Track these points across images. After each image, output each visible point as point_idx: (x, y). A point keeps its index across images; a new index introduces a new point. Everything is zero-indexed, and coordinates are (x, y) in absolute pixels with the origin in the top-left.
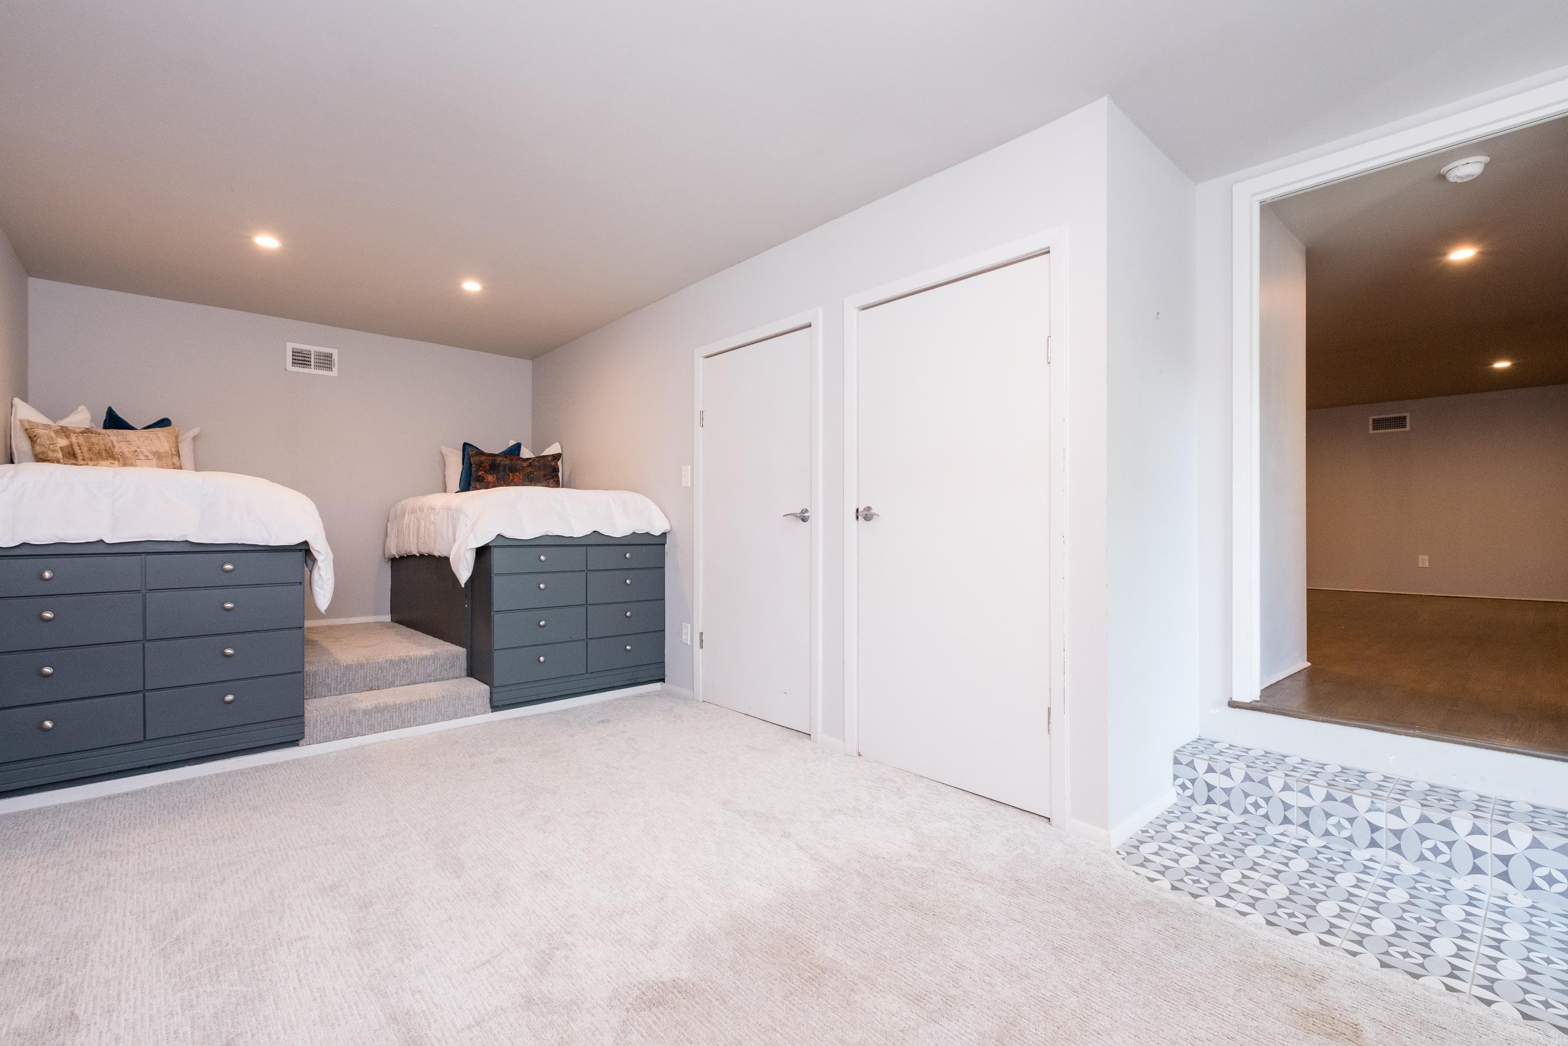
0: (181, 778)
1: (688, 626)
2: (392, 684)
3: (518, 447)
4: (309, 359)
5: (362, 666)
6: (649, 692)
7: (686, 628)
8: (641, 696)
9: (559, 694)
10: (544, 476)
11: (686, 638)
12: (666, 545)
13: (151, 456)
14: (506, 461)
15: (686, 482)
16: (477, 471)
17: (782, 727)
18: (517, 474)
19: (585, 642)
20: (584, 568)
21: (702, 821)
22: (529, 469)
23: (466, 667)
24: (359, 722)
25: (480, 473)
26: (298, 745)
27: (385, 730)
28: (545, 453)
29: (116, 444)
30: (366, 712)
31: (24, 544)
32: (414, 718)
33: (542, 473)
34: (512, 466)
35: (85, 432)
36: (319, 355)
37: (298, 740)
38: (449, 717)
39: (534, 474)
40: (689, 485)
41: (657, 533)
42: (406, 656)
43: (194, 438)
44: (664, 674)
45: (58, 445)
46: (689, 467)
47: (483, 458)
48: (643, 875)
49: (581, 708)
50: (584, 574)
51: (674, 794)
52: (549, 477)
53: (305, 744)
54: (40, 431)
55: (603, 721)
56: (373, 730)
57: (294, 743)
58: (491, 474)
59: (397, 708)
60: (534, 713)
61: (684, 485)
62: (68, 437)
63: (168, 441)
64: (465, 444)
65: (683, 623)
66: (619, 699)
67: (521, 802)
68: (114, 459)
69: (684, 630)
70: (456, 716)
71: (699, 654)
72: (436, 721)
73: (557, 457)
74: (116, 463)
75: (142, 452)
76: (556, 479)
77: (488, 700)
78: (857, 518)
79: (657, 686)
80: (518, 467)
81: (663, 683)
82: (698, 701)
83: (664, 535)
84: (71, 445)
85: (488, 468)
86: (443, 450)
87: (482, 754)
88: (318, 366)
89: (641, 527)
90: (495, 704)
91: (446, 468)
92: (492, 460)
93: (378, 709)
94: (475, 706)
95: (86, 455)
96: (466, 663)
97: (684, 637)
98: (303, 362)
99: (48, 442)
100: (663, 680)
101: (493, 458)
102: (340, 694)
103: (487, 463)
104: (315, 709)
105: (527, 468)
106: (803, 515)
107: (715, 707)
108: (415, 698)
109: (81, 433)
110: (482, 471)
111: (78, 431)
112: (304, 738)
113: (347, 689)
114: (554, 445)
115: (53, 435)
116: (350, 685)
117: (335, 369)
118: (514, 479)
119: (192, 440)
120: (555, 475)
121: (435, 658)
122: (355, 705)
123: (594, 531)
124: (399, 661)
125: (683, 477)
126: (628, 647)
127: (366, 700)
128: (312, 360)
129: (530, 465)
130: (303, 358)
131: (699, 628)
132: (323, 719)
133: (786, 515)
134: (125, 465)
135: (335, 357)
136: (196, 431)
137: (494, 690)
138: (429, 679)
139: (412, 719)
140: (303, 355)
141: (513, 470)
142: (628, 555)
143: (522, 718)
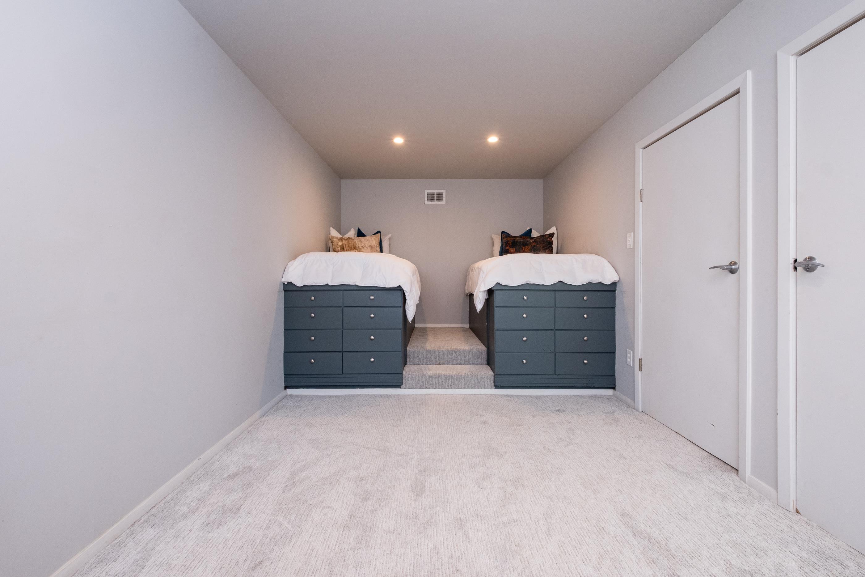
0: (353, 394)
1: (631, 352)
2: (448, 363)
3: (530, 231)
4: (433, 197)
5: (434, 351)
6: (602, 395)
7: (630, 354)
8: (595, 397)
9: (537, 385)
10: (543, 247)
11: (630, 361)
12: (616, 291)
13: (368, 248)
14: (521, 240)
15: (629, 245)
16: (506, 247)
17: (709, 454)
18: (527, 247)
19: (554, 354)
20: (553, 305)
21: (595, 525)
22: (534, 244)
23: (486, 359)
24: (427, 382)
25: (507, 248)
26: (400, 388)
27: (439, 388)
28: (546, 233)
29: (357, 243)
30: (430, 377)
31: (305, 286)
32: (453, 385)
33: (541, 245)
34: (524, 243)
35: (348, 239)
36: (437, 194)
37: (400, 385)
38: (471, 387)
39: (536, 247)
40: (632, 247)
41: (608, 283)
42: (456, 349)
43: (389, 239)
44: (615, 384)
45: (339, 245)
46: (632, 233)
47: (509, 239)
48: (525, 557)
49: (550, 397)
50: (553, 309)
51: (583, 489)
52: (545, 248)
53: (403, 388)
54: (334, 240)
55: (559, 410)
56: (433, 387)
57: (399, 386)
58: (512, 248)
59: (444, 377)
60: (520, 394)
61: (628, 247)
62: (342, 241)
63: (375, 241)
64: (503, 232)
65: (627, 350)
66: (578, 396)
67: (478, 457)
68: (356, 249)
69: (628, 355)
70: (474, 387)
71: (639, 376)
72: (464, 388)
73: (552, 235)
74: (356, 251)
75: (365, 246)
76: (550, 249)
77: (493, 381)
78: (795, 269)
79: (610, 392)
80: (527, 243)
81: (614, 390)
82: (638, 411)
83: (614, 284)
84: (343, 245)
85: (511, 244)
86: (493, 237)
87: (477, 415)
88: (437, 200)
89: (596, 279)
90: (497, 384)
91: (494, 245)
92: (513, 240)
93: (437, 376)
94: (485, 383)
95: (347, 249)
96: (486, 357)
97: (628, 360)
98: (431, 199)
99: (336, 244)
100: (614, 388)
101: (514, 239)
102: (425, 364)
103: (510, 241)
104: (409, 371)
105: (533, 243)
106: (731, 267)
107: (651, 419)
108: (454, 373)
109: (346, 239)
110: (507, 246)
111: (346, 238)
112: (402, 385)
113: (428, 363)
114: (552, 228)
115: (338, 241)
116: (430, 360)
117: (444, 200)
118: (525, 250)
119: (388, 240)
120: (549, 247)
121: (470, 351)
122: (426, 372)
123: (560, 281)
124: (452, 351)
125: (628, 241)
126: (585, 361)
127: (433, 370)
128: (435, 197)
129: (535, 241)
130: (431, 197)
131: (639, 354)
132: (411, 376)
133: (711, 268)
134: (360, 252)
135: (444, 194)
136: (390, 236)
137: (496, 376)
138: (467, 363)
139: (452, 384)
140: (431, 195)
141: (525, 244)
142: (585, 298)
143: (512, 396)
